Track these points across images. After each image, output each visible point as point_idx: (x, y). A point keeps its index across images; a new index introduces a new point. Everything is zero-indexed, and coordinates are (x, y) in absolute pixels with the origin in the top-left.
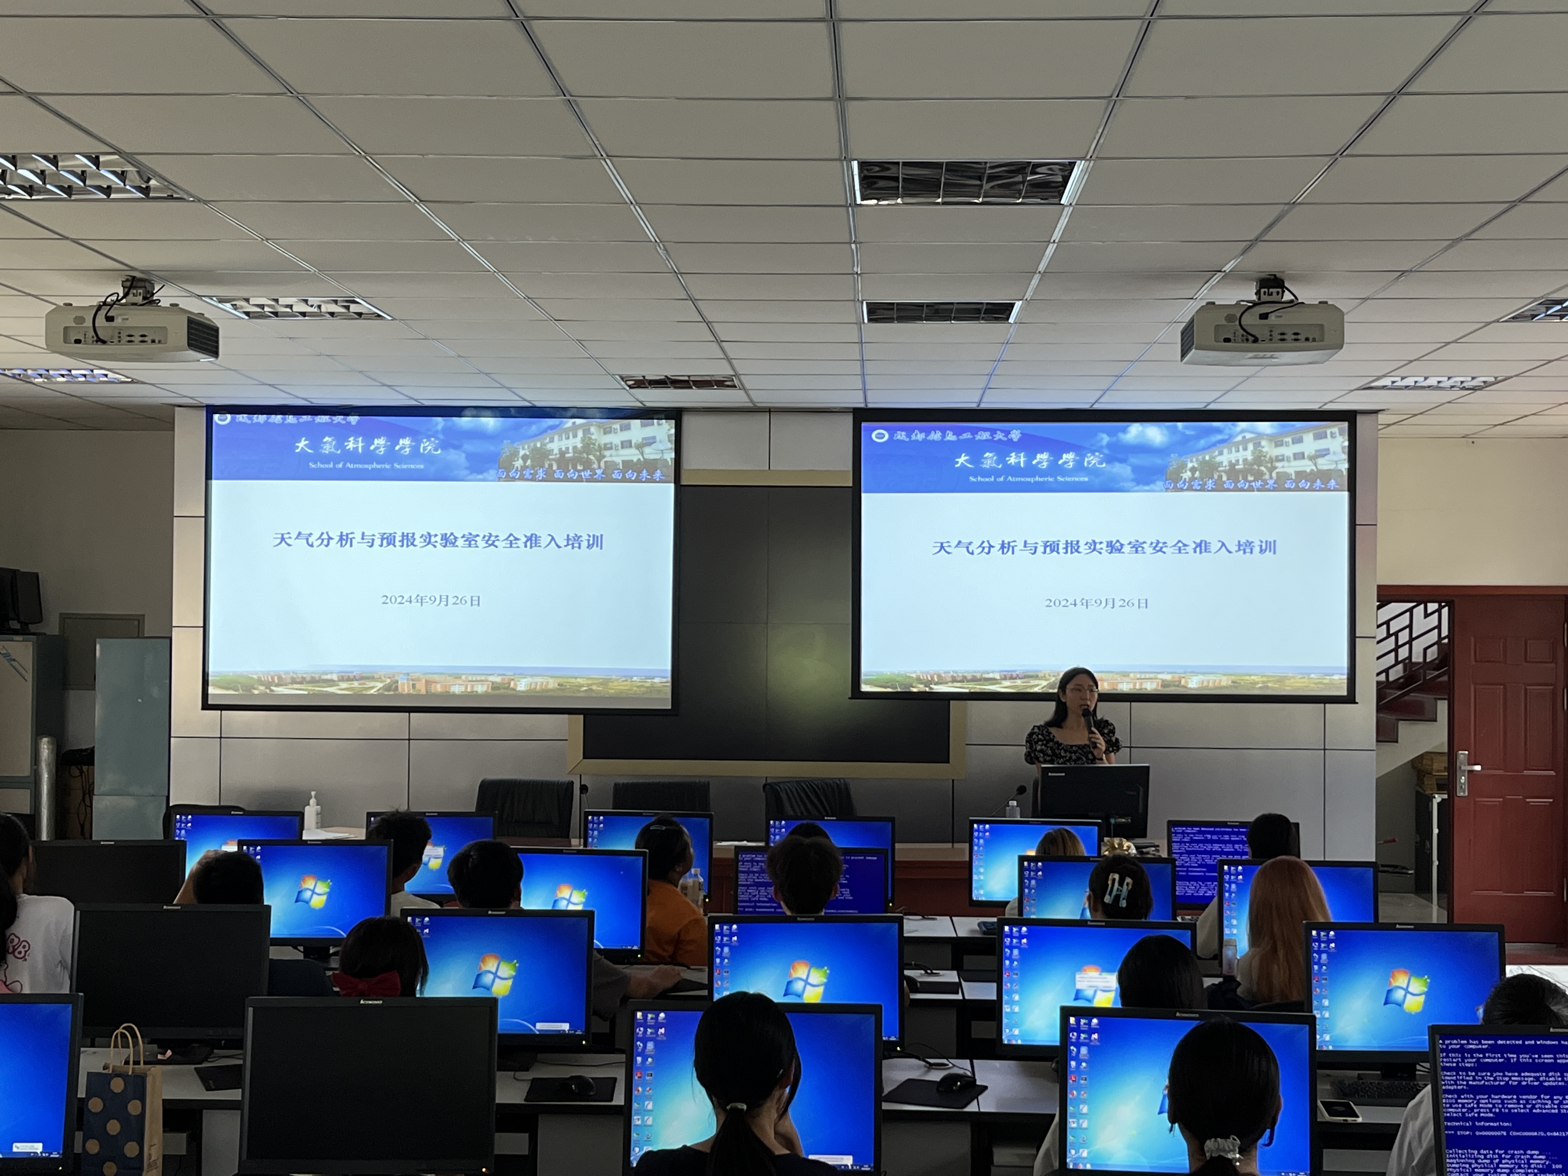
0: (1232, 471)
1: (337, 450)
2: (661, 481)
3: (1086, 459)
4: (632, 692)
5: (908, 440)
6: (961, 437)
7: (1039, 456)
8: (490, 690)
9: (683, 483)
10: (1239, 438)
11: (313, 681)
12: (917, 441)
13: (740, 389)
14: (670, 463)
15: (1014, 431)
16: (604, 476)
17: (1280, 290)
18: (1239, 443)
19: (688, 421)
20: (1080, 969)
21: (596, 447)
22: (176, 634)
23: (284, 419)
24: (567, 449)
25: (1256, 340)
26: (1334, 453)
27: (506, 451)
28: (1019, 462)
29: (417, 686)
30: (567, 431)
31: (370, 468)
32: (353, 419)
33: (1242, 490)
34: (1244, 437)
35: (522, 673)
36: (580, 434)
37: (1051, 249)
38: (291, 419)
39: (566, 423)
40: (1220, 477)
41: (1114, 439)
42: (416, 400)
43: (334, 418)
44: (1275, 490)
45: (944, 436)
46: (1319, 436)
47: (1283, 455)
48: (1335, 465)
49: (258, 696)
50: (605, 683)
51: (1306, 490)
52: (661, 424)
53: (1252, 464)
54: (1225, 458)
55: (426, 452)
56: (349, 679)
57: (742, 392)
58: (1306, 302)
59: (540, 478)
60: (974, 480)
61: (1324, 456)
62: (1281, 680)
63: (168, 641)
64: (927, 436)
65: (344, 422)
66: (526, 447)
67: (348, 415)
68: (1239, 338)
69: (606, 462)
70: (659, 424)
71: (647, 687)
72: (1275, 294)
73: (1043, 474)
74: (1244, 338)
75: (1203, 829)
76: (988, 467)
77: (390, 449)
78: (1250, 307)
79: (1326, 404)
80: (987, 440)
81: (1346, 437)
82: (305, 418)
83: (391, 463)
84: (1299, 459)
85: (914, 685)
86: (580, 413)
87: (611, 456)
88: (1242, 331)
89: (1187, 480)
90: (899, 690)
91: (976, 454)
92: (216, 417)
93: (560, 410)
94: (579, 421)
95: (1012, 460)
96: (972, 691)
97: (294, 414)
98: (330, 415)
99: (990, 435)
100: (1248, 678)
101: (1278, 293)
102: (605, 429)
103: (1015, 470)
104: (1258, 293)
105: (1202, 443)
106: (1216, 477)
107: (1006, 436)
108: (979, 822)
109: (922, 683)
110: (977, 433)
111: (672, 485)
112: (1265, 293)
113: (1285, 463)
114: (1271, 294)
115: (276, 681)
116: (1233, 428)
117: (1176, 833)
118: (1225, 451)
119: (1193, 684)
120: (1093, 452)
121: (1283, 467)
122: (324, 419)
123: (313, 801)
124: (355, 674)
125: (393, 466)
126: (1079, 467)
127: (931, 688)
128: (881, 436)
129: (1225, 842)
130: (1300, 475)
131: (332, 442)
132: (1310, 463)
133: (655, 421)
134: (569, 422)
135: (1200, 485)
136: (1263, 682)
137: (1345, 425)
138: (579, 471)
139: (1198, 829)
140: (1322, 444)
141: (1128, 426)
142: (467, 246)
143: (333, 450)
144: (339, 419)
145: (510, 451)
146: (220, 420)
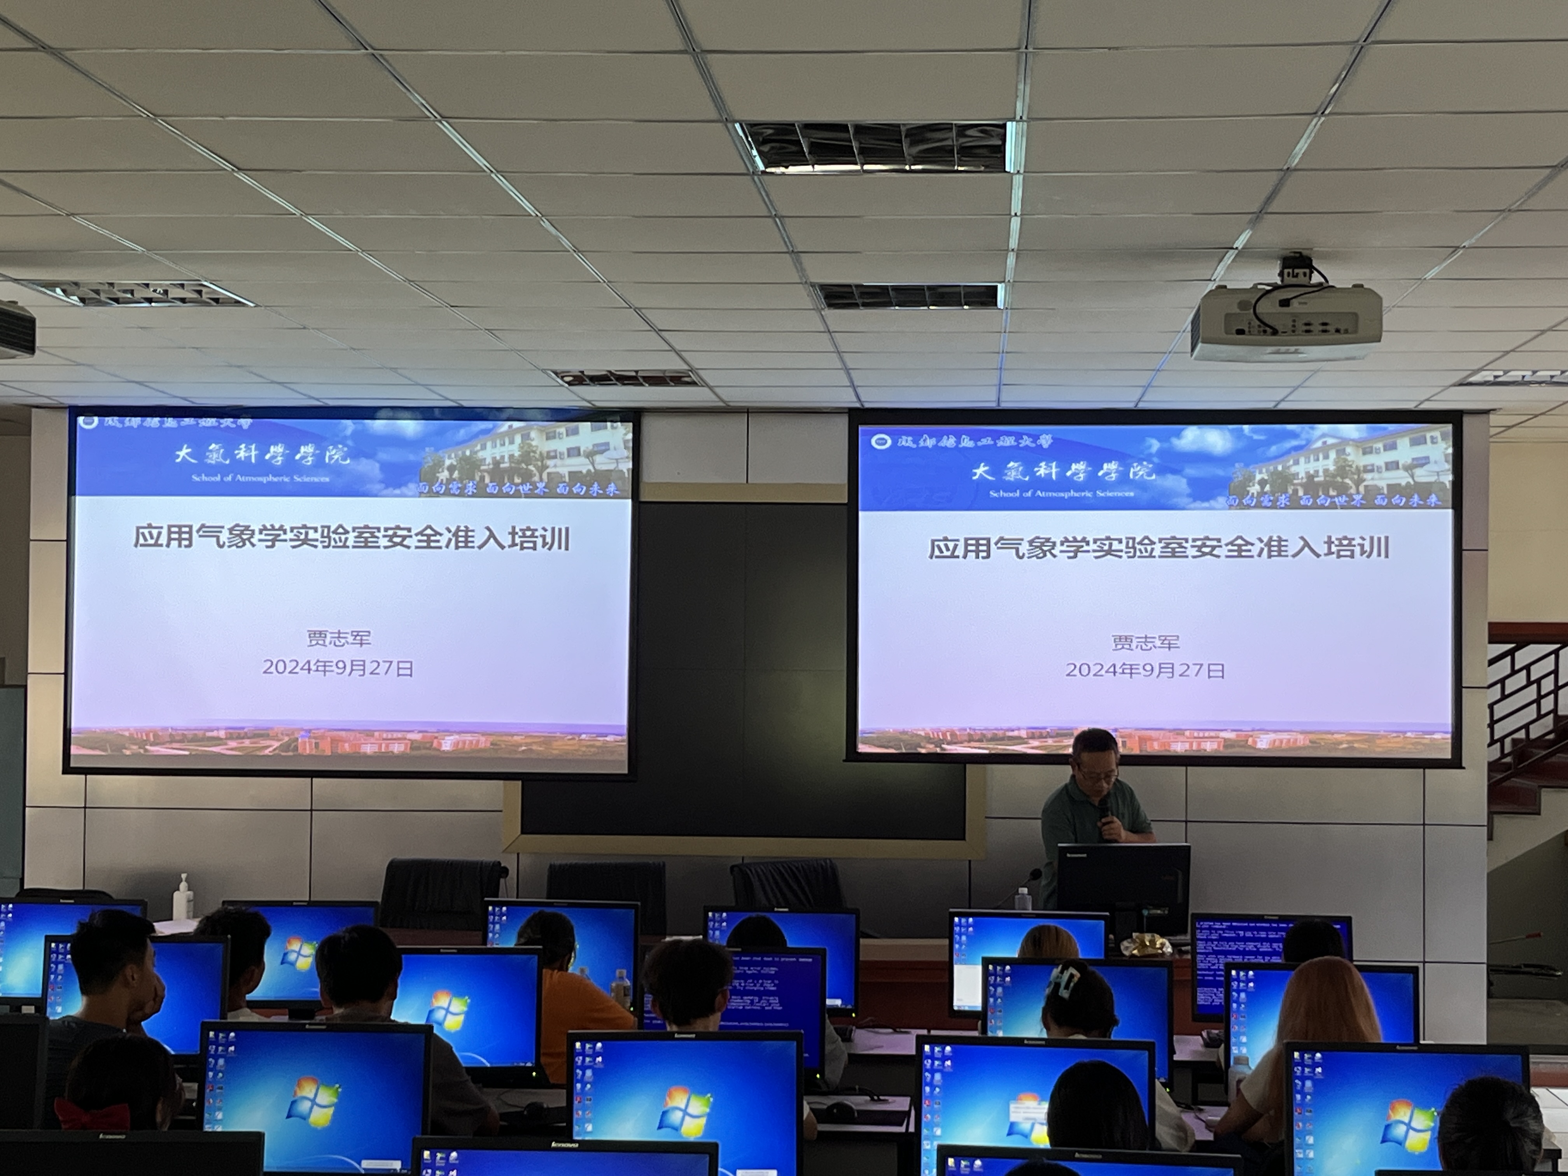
0: (1311, 484)
1: (226, 460)
2: (615, 497)
3: (1132, 470)
4: (580, 753)
5: (915, 446)
6: (979, 444)
7: (1074, 466)
8: (408, 751)
9: (643, 499)
10: (1319, 444)
11: (195, 740)
12: (927, 448)
13: (702, 386)
14: (626, 475)
15: (1044, 436)
16: (546, 490)
17: (1307, 271)
18: (1318, 450)
19: (649, 424)
20: (1016, 1098)
21: (537, 456)
22: (31, 680)
23: (162, 423)
24: (503, 457)
25: (1275, 332)
26: (1436, 462)
27: (429, 462)
28: (1051, 474)
29: (321, 746)
30: (503, 435)
31: (265, 482)
32: (245, 423)
33: (1322, 507)
34: (1325, 443)
35: (447, 730)
36: (518, 439)
37: (1015, 223)
38: (170, 422)
39: (503, 425)
40: (1296, 491)
41: (1166, 445)
42: (318, 399)
43: (222, 421)
44: (1362, 507)
45: (958, 442)
46: (1417, 442)
47: (1373, 465)
48: (1436, 477)
49: (129, 756)
50: (547, 741)
51: (1402, 508)
52: (616, 428)
53: (1334, 476)
54: (1302, 468)
55: (333, 461)
56: (239, 737)
57: (706, 389)
58: (1338, 286)
59: (470, 493)
60: (995, 495)
61: (1422, 465)
62: (1370, 738)
63: (23, 690)
64: (938, 441)
65: (234, 426)
66: (453, 455)
67: (239, 418)
68: (1256, 330)
69: (549, 474)
70: (612, 427)
71: (598, 747)
72: (1301, 276)
73: (1079, 487)
74: (1262, 329)
75: (1234, 924)
76: (1012, 479)
77: (289, 459)
78: (1268, 292)
79: (1422, 403)
80: (1011, 447)
81: (1451, 443)
82: (188, 421)
83: (290, 475)
84: (1392, 469)
85: (922, 744)
86: (518, 414)
87: (555, 466)
88: (1258, 323)
89: (1255, 495)
90: (904, 751)
91: (998, 462)
92: (81, 420)
93: (494, 411)
94: (516, 424)
95: (1042, 470)
96: (993, 752)
97: (174, 417)
98: (217, 417)
99: (1015, 441)
100: (1329, 736)
101: (1305, 274)
102: (547, 434)
103: (1045, 483)
104: (1281, 274)
105: (1274, 450)
106: (1290, 491)
107: (1034, 441)
108: (960, 915)
109: (932, 743)
110: (999, 439)
111: (630, 501)
112: (1289, 274)
113: (1375, 475)
114: (1297, 276)
115: (152, 739)
116: (1311, 431)
117: (1201, 929)
118: (1302, 460)
119: (1263, 744)
120: (1140, 461)
121: (1372, 479)
122: (210, 422)
123: (183, 885)
124: (246, 730)
125: (292, 479)
126: (1124, 480)
127: (943, 749)
128: (882, 442)
129: (1262, 940)
130: (1394, 489)
131: (219, 450)
132: (1406, 474)
133: (609, 424)
134: (505, 426)
135: (1270, 501)
136: (1349, 742)
137: (1449, 428)
138: (517, 485)
139: (1229, 924)
140: (1420, 451)
141: (1183, 429)
142: (311, 221)
143: (221, 460)
144: (227, 422)
145: (433, 460)
146: (86, 424)
